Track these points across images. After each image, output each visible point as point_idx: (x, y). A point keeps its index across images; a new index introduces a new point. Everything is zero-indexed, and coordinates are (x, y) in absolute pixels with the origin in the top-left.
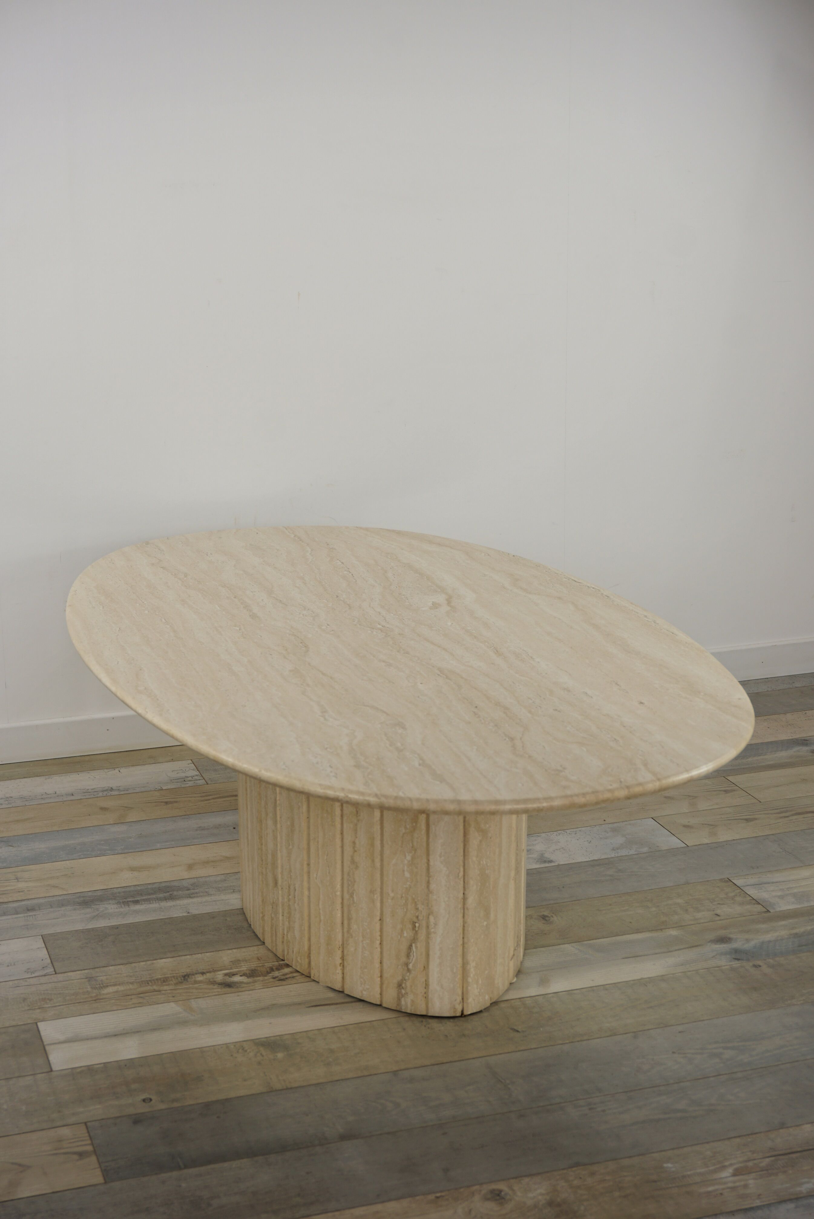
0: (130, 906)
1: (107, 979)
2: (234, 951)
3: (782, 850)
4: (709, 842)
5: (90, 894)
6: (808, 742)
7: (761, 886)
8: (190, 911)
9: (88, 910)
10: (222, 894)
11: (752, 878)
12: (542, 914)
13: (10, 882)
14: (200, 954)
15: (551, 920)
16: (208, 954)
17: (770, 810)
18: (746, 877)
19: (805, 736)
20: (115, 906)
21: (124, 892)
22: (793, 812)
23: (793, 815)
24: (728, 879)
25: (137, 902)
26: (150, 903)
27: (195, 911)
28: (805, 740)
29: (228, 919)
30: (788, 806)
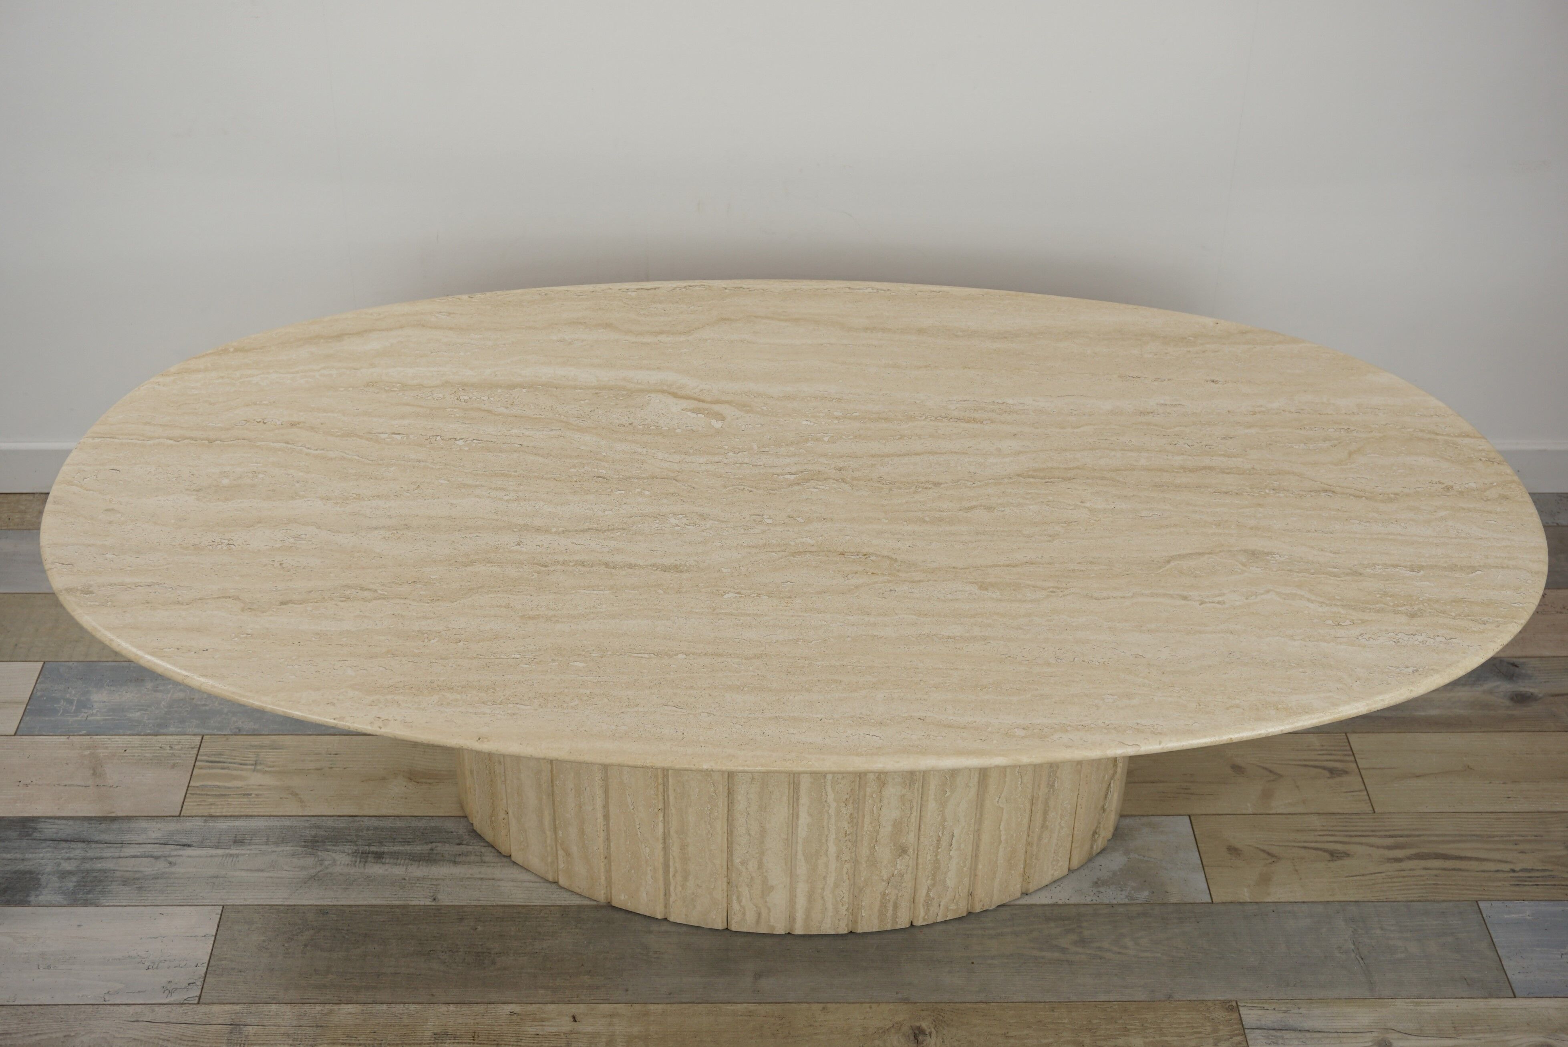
0: (367, 864)
1: (255, 1034)
2: (452, 1008)
3: (1353, 947)
4: (1249, 900)
5: (330, 822)
6: (1517, 669)
7: (1279, 1034)
8: (439, 897)
9: (310, 861)
10: (499, 864)
11: (1274, 1009)
12: (918, 1024)
13: (242, 770)
14: (402, 1005)
15: (925, 1044)
16: (412, 1007)
17: (1381, 837)
18: (1266, 1006)
19: (1519, 654)
20: (347, 859)
21: (376, 829)
22: (1413, 851)
23: (1410, 858)
24: (1236, 1001)
25: (379, 857)
26: (396, 864)
27: (445, 900)
28: (1514, 665)
29: (480, 928)
30: (1414, 833)
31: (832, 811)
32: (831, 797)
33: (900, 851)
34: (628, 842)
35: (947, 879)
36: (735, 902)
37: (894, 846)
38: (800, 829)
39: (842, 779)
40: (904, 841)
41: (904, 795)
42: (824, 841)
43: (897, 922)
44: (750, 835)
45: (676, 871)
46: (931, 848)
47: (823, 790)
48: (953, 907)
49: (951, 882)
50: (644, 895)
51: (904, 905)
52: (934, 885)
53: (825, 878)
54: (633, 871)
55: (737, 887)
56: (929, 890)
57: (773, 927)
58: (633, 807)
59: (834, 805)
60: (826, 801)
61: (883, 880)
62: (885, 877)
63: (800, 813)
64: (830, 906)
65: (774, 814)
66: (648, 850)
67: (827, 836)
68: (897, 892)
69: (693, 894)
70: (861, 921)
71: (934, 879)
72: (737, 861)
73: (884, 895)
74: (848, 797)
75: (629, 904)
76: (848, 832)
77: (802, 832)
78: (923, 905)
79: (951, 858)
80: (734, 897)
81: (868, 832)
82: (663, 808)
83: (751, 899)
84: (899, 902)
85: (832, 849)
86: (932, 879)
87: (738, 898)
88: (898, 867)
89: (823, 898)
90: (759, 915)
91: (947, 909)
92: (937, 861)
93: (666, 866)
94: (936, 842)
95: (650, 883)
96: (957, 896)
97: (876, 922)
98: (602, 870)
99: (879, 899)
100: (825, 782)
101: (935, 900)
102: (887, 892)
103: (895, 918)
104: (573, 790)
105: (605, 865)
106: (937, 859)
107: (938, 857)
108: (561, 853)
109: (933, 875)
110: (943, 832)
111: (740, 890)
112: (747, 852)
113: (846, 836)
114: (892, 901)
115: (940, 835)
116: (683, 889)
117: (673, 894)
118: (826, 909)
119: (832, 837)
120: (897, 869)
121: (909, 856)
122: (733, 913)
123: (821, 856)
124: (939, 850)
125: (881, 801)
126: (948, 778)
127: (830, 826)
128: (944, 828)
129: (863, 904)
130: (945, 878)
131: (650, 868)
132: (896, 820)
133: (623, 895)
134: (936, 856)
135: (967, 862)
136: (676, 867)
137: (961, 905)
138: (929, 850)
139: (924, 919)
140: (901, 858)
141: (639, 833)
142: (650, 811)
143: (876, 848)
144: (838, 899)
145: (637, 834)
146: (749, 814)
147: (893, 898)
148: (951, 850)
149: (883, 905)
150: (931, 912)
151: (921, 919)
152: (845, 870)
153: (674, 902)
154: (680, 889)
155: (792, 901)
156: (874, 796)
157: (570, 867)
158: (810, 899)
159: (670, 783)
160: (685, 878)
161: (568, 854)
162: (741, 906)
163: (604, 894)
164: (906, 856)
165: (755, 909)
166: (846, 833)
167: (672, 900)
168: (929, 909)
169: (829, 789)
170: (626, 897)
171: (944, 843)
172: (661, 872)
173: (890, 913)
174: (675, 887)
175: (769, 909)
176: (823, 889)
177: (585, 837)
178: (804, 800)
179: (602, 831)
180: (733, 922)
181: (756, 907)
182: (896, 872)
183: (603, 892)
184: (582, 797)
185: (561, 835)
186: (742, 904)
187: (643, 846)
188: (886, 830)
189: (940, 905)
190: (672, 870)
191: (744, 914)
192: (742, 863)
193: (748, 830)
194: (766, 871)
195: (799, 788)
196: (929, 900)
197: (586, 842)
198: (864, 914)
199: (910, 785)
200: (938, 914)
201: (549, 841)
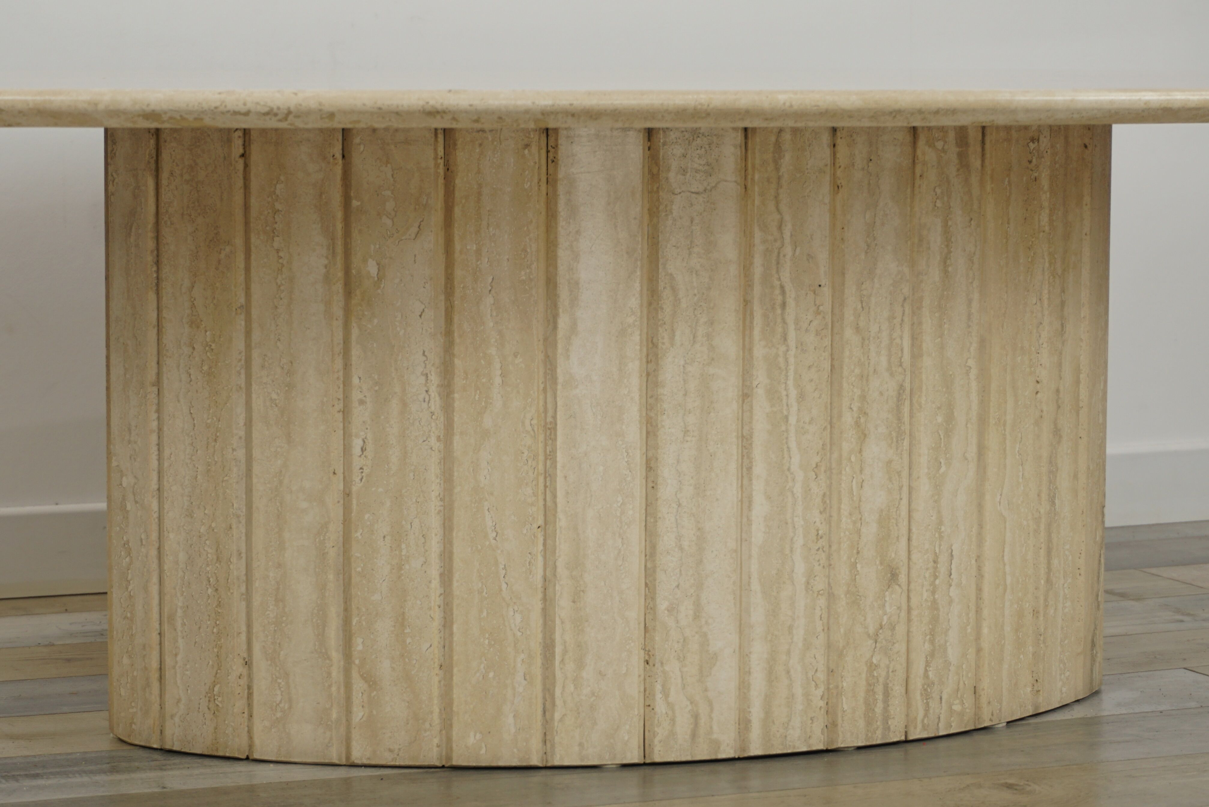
31: (798, 490)
32: (796, 459)
33: (889, 575)
34: (485, 614)
35: (948, 644)
36: (659, 696)
37: (881, 564)
38: (754, 527)
39: (810, 423)
40: (893, 556)
41: (890, 462)
42: (787, 551)
43: (889, 728)
44: (681, 549)
45: (565, 651)
46: (927, 575)
47: (785, 447)
48: (957, 708)
49: (953, 654)
50: (510, 720)
51: (898, 689)
52: (932, 654)
53: (790, 628)
54: (491, 675)
55: (662, 663)
56: (927, 664)
57: (716, 744)
58: (494, 534)
59: (800, 476)
60: (789, 469)
61: (869, 635)
62: (871, 630)
63: (754, 493)
64: (798, 691)
65: (717, 500)
66: (518, 617)
67: (792, 539)
68: (888, 662)
69: (593, 694)
70: (843, 721)
71: (932, 642)
72: (662, 605)
73: (872, 667)
74: (817, 459)
75: (483, 751)
76: (820, 532)
77: (758, 534)
78: (922, 694)
79: (951, 602)
80: (658, 687)
81: (847, 533)
82: (543, 524)
83: (684, 687)
84: (890, 685)
85: (800, 568)
86: (930, 638)
87: (663, 686)
88: (888, 609)
89: (788, 672)
90: (696, 717)
91: (951, 711)
92: (934, 606)
93: (548, 647)
94: (932, 564)
95: (521, 689)
96: (961, 683)
97: (861, 723)
98: (436, 692)
99: (864, 676)
100: (787, 431)
101: (935, 686)
102: (875, 661)
103: (886, 718)
104: (388, 538)
105: (440, 682)
106: (934, 601)
107: (936, 596)
108: (359, 685)
109: (930, 633)
110: (940, 545)
111: (667, 668)
112: (678, 586)
113: (817, 540)
114: (881, 680)
115: (937, 551)
116: (576, 688)
117: (559, 702)
118: (793, 695)
119: (799, 541)
120: (885, 614)
121: (899, 586)
122: (656, 722)
123: (784, 583)
124: (937, 582)
125: (861, 471)
126: (942, 437)
127: (796, 519)
128: (941, 537)
129: (845, 684)
130: (946, 642)
131: (522, 656)
132: (882, 511)
133: (472, 734)
134: (933, 592)
135: (970, 615)
136: (565, 642)
137: (967, 705)
138: (925, 577)
139: (925, 728)
140: (890, 590)
141: (504, 586)
142: (525, 532)
143: (859, 566)
144: (810, 676)
145: (501, 590)
146: (679, 505)
147: (884, 674)
148: (950, 585)
149: (870, 690)
150: (931, 711)
151: (919, 726)
152: (818, 612)
153: (561, 720)
154: (571, 688)
155: (744, 687)
156: (853, 459)
157: (375, 712)
158: (771, 677)
159: (559, 466)
160: (580, 665)
161: (372, 682)
162: (668, 704)
163: (438, 746)
164: (897, 587)
165: (690, 707)
166: (818, 534)
167: (557, 716)
168: (927, 703)
169: (793, 445)
170: (478, 736)
171: (943, 569)
172: (539, 661)
173: (879, 709)
174: (564, 687)
175: (710, 704)
176: (788, 653)
177: (407, 630)
178: (759, 469)
179: (437, 607)
180: (656, 741)
181: (691, 703)
182: (885, 618)
183: (436, 741)
184: (403, 546)
185: (360, 648)
186: (671, 699)
187: (511, 613)
188: (870, 531)
189: (941, 698)
190: (558, 650)
191: (673, 721)
192: (671, 610)
193: (679, 538)
194: (706, 622)
195: (751, 444)
196: (928, 686)
197: (409, 640)
198: (845, 707)
199: (897, 442)
200: (939, 718)
201: (334, 674)
